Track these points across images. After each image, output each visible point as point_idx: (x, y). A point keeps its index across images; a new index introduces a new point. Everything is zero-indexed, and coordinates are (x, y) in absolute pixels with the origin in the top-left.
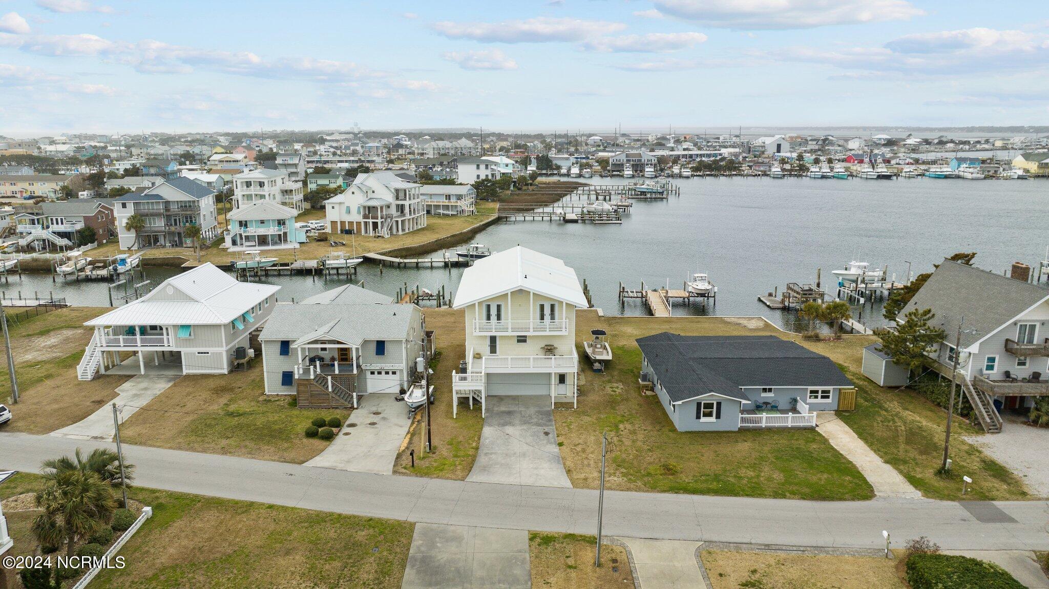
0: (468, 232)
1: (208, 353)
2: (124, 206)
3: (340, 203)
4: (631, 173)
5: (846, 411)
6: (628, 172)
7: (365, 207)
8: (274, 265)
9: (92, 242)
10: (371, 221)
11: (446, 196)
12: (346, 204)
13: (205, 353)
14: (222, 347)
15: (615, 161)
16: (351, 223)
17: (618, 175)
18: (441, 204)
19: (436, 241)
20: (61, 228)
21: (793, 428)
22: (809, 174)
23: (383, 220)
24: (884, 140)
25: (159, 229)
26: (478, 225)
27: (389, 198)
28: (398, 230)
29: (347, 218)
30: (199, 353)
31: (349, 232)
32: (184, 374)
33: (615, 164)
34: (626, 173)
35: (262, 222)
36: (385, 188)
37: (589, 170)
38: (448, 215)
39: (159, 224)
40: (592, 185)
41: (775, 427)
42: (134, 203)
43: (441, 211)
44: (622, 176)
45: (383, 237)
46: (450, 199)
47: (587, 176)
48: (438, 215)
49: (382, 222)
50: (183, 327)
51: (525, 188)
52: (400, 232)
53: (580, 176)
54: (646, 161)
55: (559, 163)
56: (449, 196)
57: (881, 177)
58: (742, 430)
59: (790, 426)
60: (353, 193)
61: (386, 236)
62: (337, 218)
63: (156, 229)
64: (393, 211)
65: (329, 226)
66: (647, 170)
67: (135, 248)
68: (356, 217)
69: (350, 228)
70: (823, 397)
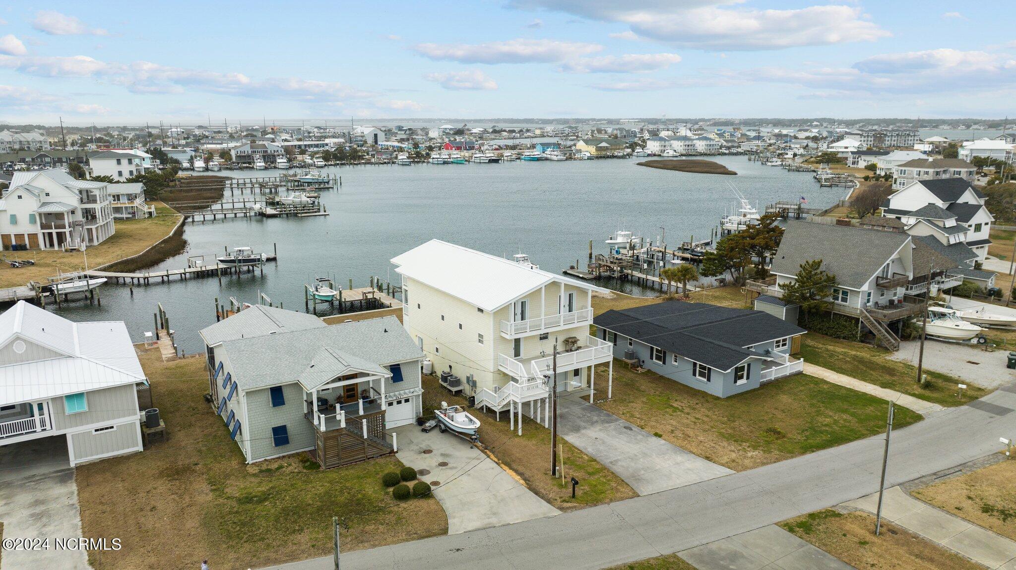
1: (112, 427)
6: (260, 164)
7: (41, 215)
10: (54, 231)
11: (114, 196)
12: (10, 212)
13: (107, 428)
14: (135, 414)
16: (20, 236)
21: (790, 376)
22: (431, 160)
23: (71, 229)
24: (451, 129)
26: (176, 227)
29: (12, 231)
30: (96, 430)
31: (19, 248)
32: (72, 464)
33: (240, 156)
34: (257, 164)
37: (216, 163)
38: (121, 219)
40: (234, 179)
41: (779, 378)
44: (253, 168)
45: (78, 250)
46: (119, 200)
49: (70, 232)
50: (70, 397)
52: (96, 243)
53: (206, 169)
54: (273, 152)
55: (172, 156)
56: (118, 196)
57: (492, 161)
58: (762, 386)
59: (788, 374)
60: (20, 197)
61: (82, 249)
64: (81, 217)
66: (279, 161)
68: (27, 228)
69: (20, 243)
70: (783, 345)
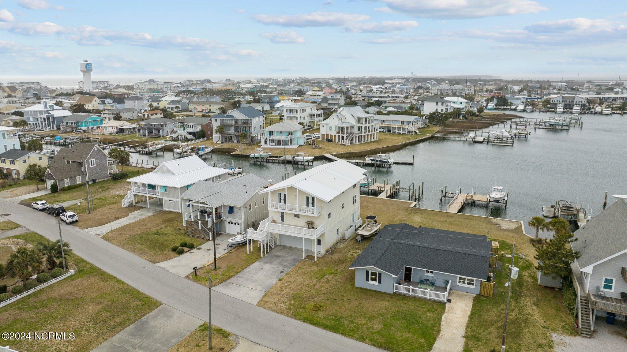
0: (400, 145)
2: (216, 120)
3: (327, 124)
4: (562, 110)
5: (484, 296)
6: (560, 109)
7: (339, 127)
8: (270, 157)
9: (203, 138)
10: (341, 135)
11: (401, 122)
12: (330, 125)
13: (172, 201)
14: (179, 199)
15: (553, 101)
16: (332, 136)
17: (553, 111)
18: (397, 126)
19: (375, 149)
20: (191, 130)
21: (430, 300)
23: (348, 135)
25: (233, 133)
26: (411, 141)
27: (354, 122)
28: (356, 141)
29: (330, 133)
30: (170, 200)
31: (330, 141)
32: (164, 210)
33: (553, 104)
34: (558, 110)
35: (281, 132)
36: (352, 117)
37: (530, 107)
38: (400, 134)
39: (232, 131)
40: (523, 118)
41: (418, 297)
42: (221, 119)
43: (396, 131)
44: (555, 112)
45: (345, 145)
46: (403, 124)
47: (528, 111)
48: (394, 134)
49: (346, 136)
50: (164, 187)
51: (470, 118)
52: (357, 143)
53: (524, 111)
54: (578, 102)
55: (512, 101)
56: (403, 122)
58: (395, 294)
59: (428, 298)
60: (334, 119)
61: (347, 144)
62: (324, 133)
63: (230, 133)
64: (355, 130)
65: (320, 135)
66: (574, 108)
67: (220, 142)
68: (334, 132)
69: (331, 138)
70: (468, 283)
